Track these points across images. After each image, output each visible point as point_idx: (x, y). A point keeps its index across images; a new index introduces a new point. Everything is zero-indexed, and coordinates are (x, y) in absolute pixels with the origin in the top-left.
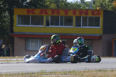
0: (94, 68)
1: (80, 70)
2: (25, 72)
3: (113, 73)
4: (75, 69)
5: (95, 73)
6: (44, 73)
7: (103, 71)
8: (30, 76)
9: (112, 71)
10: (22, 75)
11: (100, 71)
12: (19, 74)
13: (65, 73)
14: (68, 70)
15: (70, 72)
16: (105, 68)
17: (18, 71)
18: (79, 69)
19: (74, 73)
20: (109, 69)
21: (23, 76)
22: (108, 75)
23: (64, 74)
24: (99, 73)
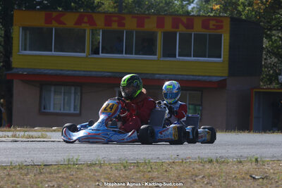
0: (196, 156)
1: (164, 159)
2: (29, 161)
3: (240, 167)
4: (150, 157)
5: (198, 166)
6: (74, 164)
7: (217, 161)
8: (38, 171)
9: (240, 162)
10: (20, 168)
11: (211, 161)
12: (12, 167)
13: (125, 167)
14: (132, 160)
15: (137, 164)
16: (223, 155)
17: (10, 159)
18: (161, 157)
19: (146, 167)
20: (233, 158)
21: (23, 171)
22: (230, 172)
23: (122, 168)
24: (207, 166)
